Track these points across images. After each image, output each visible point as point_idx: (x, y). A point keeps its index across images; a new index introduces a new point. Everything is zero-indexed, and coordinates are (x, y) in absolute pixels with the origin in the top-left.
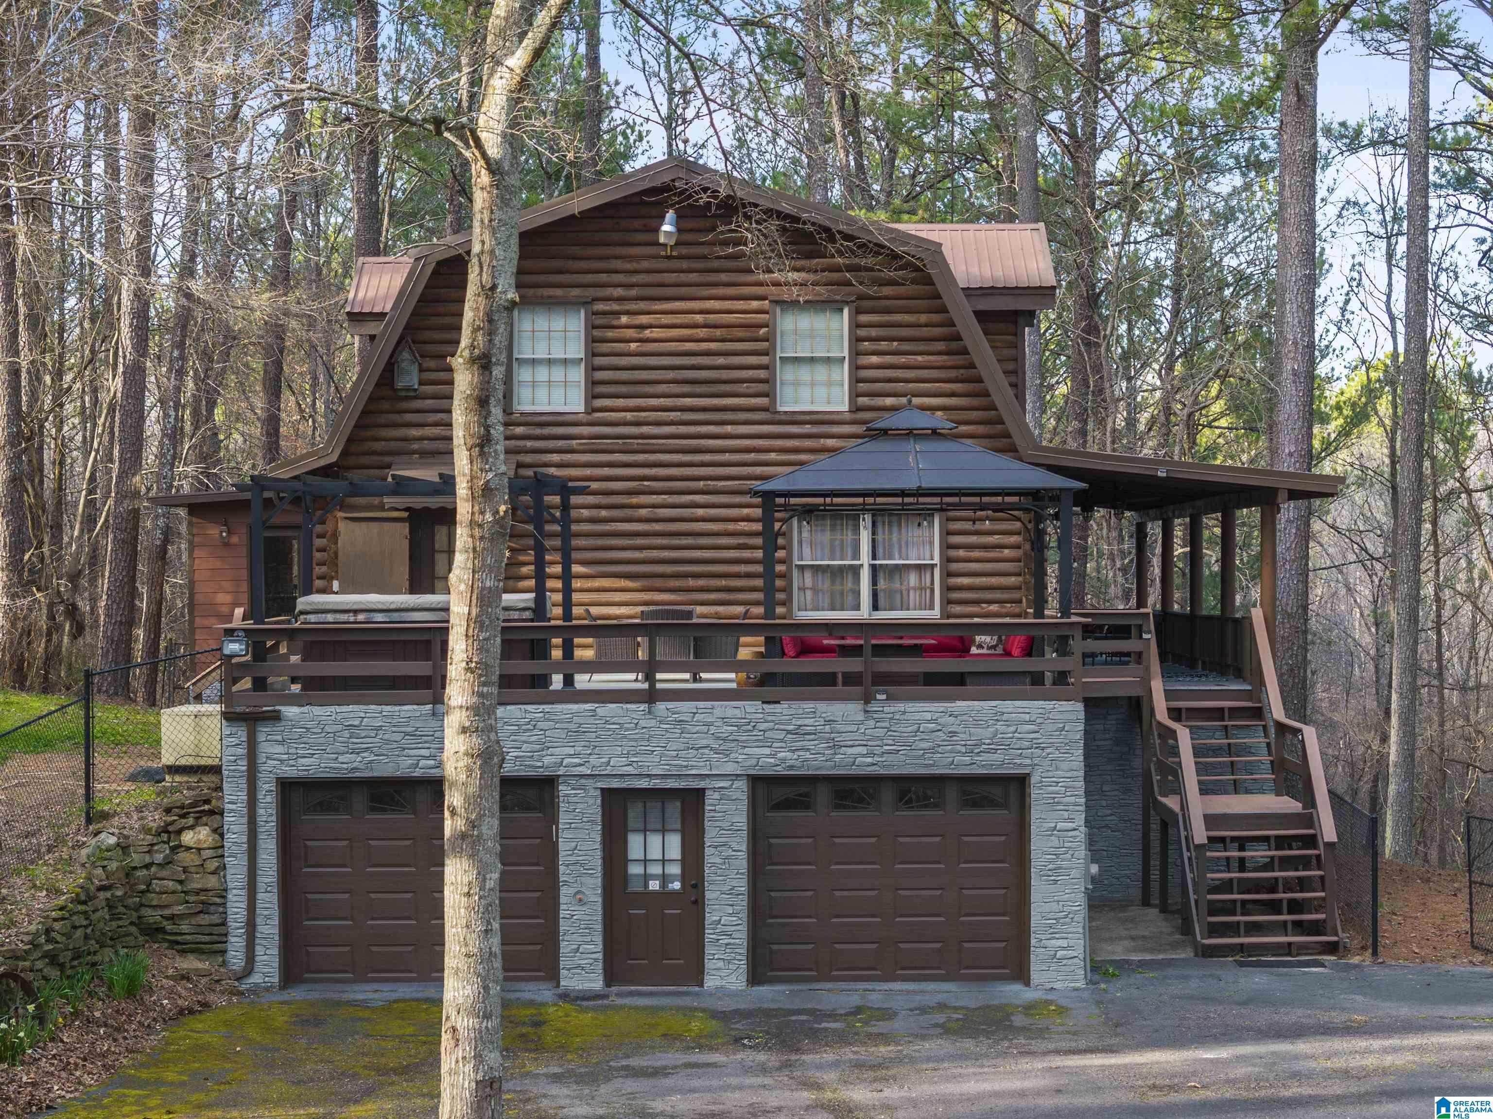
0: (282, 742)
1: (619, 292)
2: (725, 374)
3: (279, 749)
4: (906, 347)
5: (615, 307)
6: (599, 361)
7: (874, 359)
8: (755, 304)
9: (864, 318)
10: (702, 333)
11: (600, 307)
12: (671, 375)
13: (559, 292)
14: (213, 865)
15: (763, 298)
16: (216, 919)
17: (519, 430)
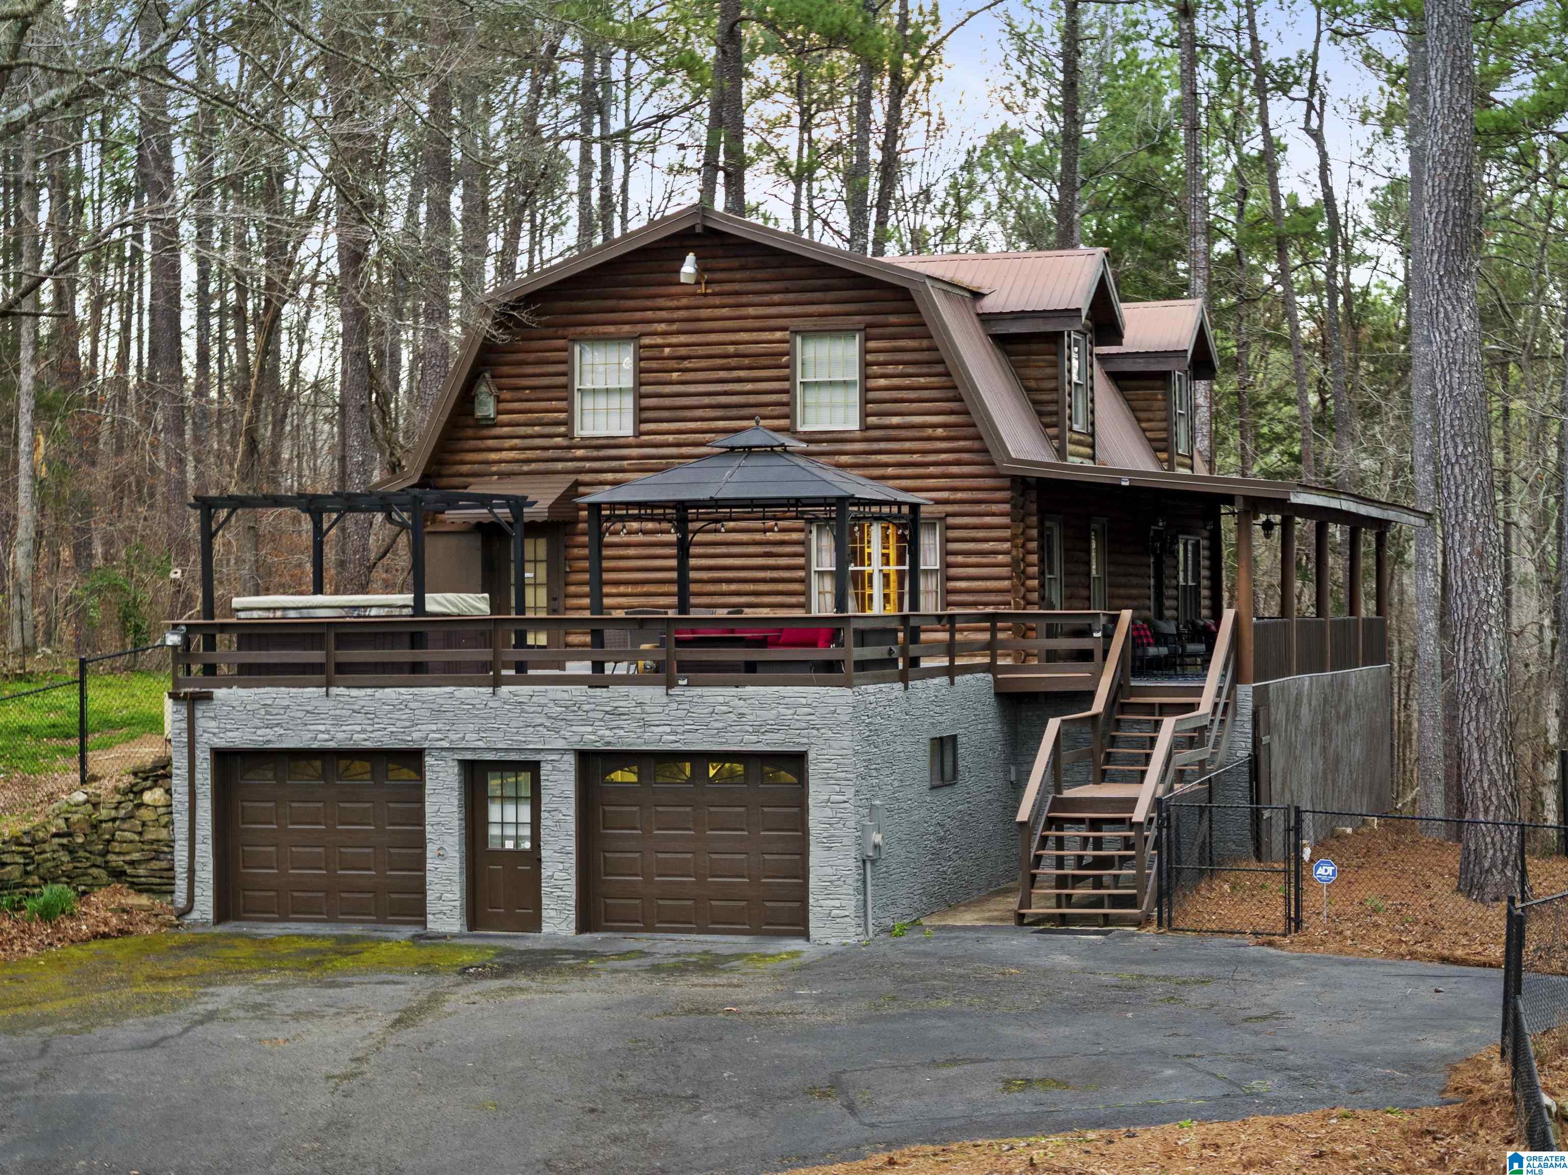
0: (214, 718)
1: (662, 327)
2: (752, 399)
3: (213, 724)
4: (910, 370)
5: (659, 340)
6: (644, 389)
7: (882, 382)
8: (778, 335)
9: (872, 344)
10: (733, 362)
11: (646, 341)
12: (706, 400)
13: (611, 329)
14: (164, 820)
15: (783, 328)
16: (164, 864)
17: (580, 453)
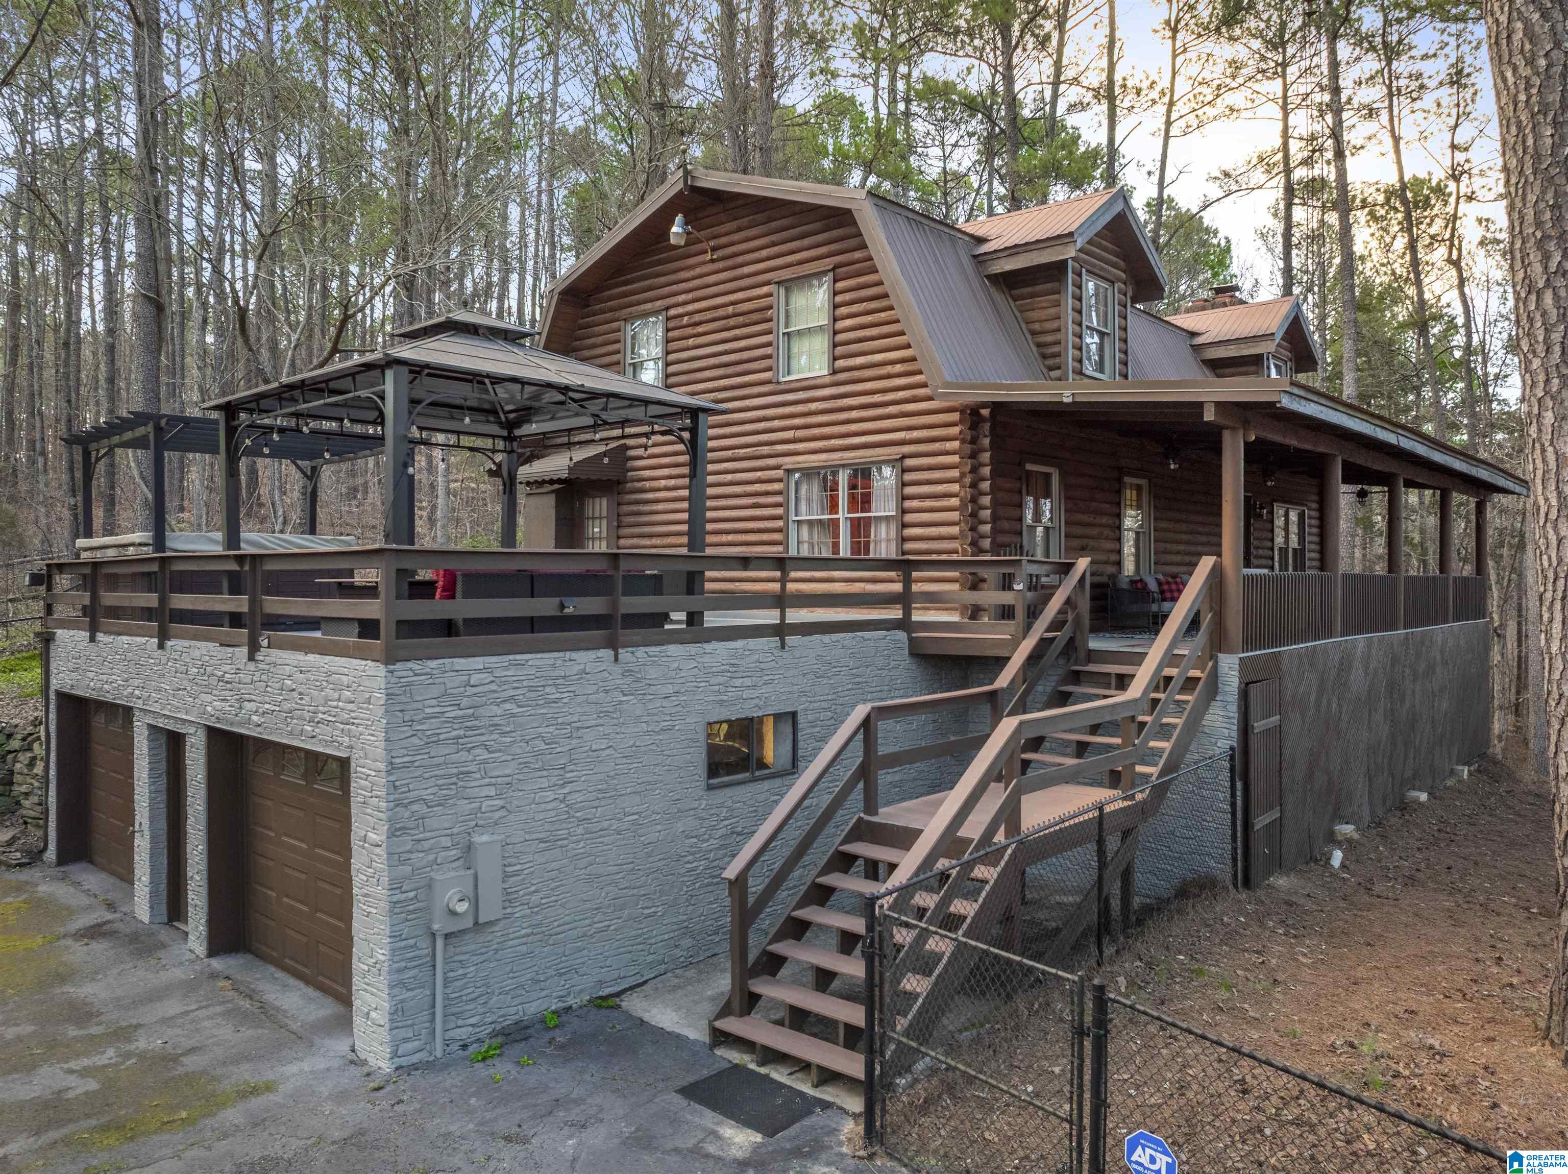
1: (682, 298)
2: (747, 355)
4: (872, 306)
5: (680, 310)
6: (668, 357)
7: (848, 323)
8: (765, 290)
9: (840, 285)
10: (732, 322)
11: (672, 312)
12: (712, 362)
13: (649, 306)
15: (768, 283)
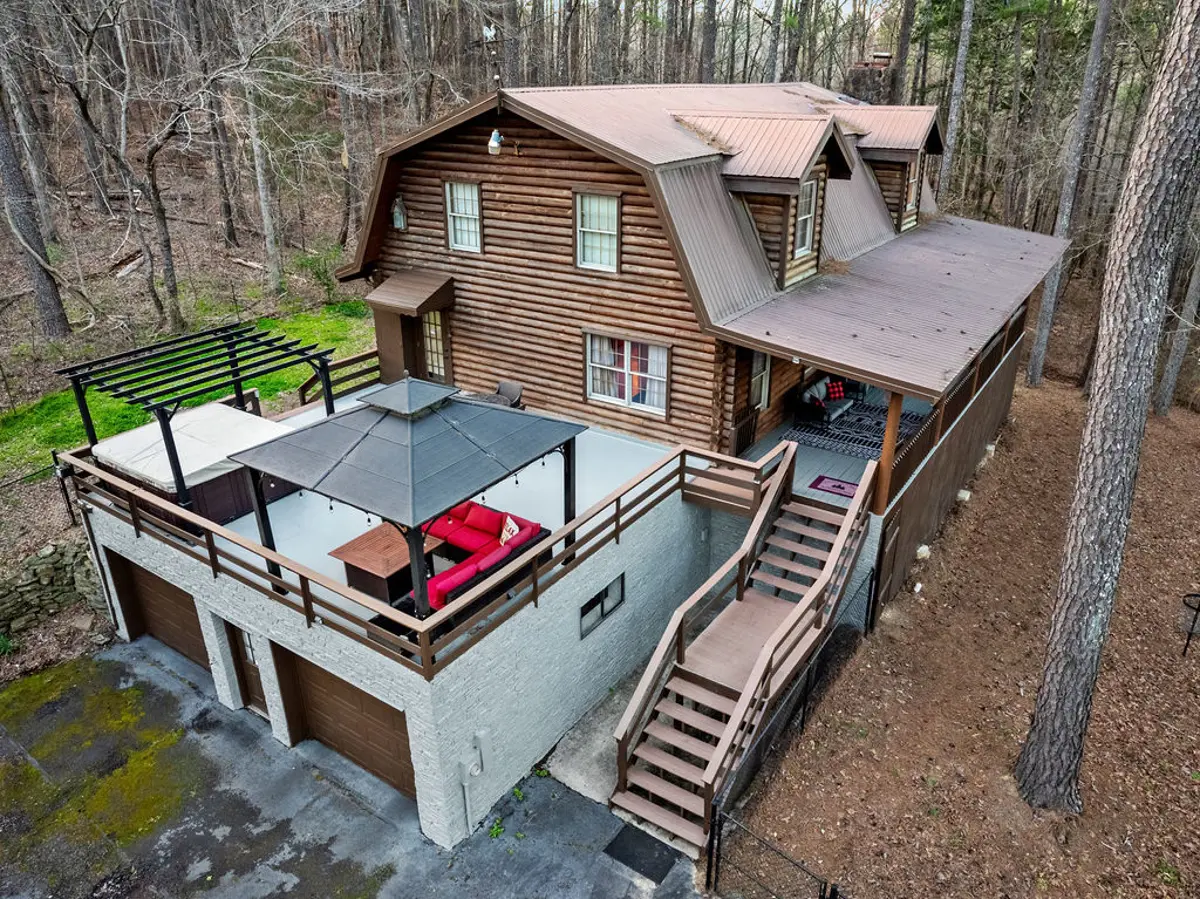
1: (495, 177)
2: (550, 239)
4: (652, 232)
5: (493, 187)
6: (485, 221)
7: (633, 239)
8: (565, 193)
9: (626, 209)
10: (539, 209)
11: (485, 186)
13: (465, 175)
15: (568, 189)
17: (453, 259)
